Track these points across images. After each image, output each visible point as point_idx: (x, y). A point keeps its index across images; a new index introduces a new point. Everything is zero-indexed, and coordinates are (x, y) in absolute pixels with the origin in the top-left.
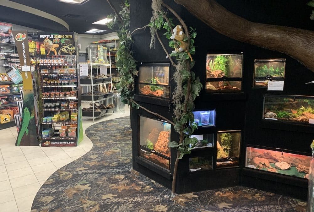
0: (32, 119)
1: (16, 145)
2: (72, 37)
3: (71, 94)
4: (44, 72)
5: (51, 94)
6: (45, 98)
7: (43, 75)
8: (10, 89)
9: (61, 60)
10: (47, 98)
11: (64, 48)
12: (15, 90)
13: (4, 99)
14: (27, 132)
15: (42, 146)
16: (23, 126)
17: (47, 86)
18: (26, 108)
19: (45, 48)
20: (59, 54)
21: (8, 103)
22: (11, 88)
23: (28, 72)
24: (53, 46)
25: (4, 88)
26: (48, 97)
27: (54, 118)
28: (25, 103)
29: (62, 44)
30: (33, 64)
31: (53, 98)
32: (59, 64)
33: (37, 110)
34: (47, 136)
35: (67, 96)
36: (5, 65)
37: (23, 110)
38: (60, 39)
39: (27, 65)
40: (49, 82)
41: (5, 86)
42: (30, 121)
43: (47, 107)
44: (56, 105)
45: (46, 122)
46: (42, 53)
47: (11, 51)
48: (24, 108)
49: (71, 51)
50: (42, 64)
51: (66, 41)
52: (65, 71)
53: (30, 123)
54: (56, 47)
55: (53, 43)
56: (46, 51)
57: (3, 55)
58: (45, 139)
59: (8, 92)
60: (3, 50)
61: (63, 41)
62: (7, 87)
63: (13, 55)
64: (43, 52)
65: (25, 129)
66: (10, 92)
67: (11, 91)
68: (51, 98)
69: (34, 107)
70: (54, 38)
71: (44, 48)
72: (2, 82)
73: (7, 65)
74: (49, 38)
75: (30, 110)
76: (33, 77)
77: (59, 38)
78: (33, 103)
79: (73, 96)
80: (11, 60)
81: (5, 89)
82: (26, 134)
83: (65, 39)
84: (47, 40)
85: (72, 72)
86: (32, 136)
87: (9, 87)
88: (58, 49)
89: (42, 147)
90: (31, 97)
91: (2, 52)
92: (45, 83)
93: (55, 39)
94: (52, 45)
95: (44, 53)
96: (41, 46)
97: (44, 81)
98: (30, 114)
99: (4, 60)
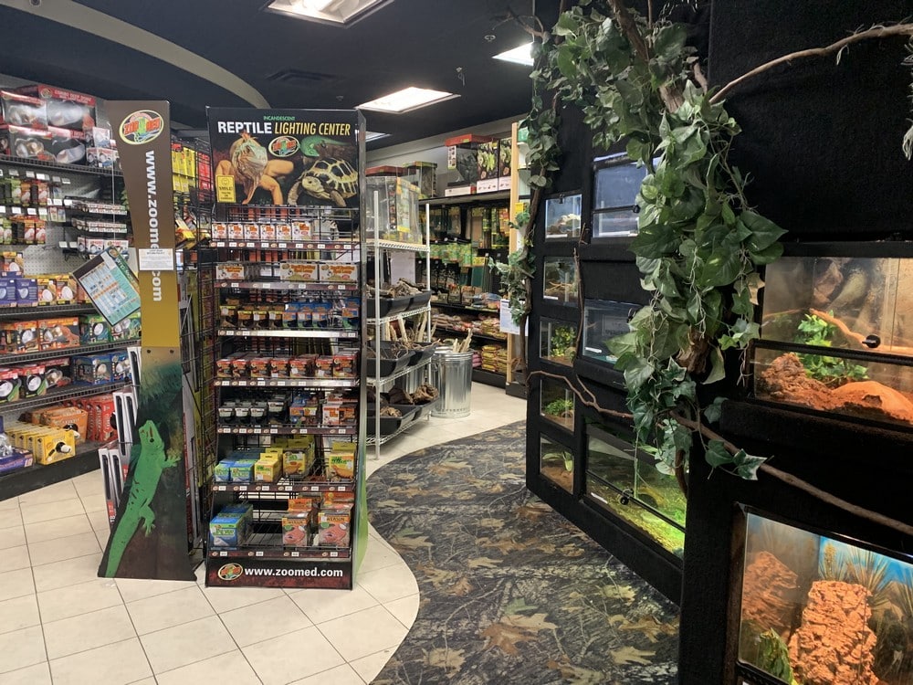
0: (172, 468)
1: (102, 574)
2: (347, 130)
3: (333, 365)
4: (229, 275)
5: (253, 365)
6: (226, 383)
7: (224, 285)
8: (81, 334)
9: (302, 227)
10: (234, 384)
11: (311, 174)
12: (96, 337)
13: (58, 367)
14: (148, 523)
15: (208, 584)
16: (131, 499)
17: (238, 333)
18: (150, 424)
19: (236, 176)
20: (292, 201)
21: (71, 384)
22: (82, 330)
23: (162, 271)
24: (268, 167)
25: (58, 329)
26: (238, 379)
27: (262, 468)
28: (146, 401)
29: (305, 159)
30: (187, 240)
31: (262, 383)
32: (291, 244)
33: (190, 432)
34: (232, 543)
35: (320, 373)
36: (63, 245)
37: (135, 429)
38: (301, 137)
39: (162, 245)
40: (243, 314)
41: (61, 321)
42: (164, 477)
43: (232, 420)
44: (272, 409)
45: (229, 482)
46: (221, 197)
47: (90, 195)
48: (141, 422)
49: (340, 191)
50: (222, 240)
51: (321, 149)
52: (315, 271)
53: (160, 483)
54: (278, 171)
55: (271, 157)
56: (240, 189)
57: (58, 207)
58: (223, 554)
59: (74, 342)
60: (58, 189)
61: (310, 149)
62: (68, 326)
63: (94, 208)
64: (226, 193)
65: (140, 510)
66: (81, 343)
67: (84, 339)
68: (253, 384)
69: (182, 416)
70: (274, 136)
71: (230, 174)
72: (53, 309)
73: (73, 245)
74: (257, 135)
75: (165, 432)
76: (182, 293)
77: (295, 136)
78: (178, 402)
79: (342, 374)
80: (86, 226)
81: (61, 334)
82: (144, 532)
83: (318, 141)
84: (247, 144)
85: (341, 275)
86: (165, 540)
87: (76, 323)
88: (287, 182)
89: (210, 588)
90: (170, 378)
91: (58, 197)
92: (227, 318)
93: (280, 139)
94: (264, 162)
95: (232, 198)
96: (219, 170)
97: (225, 311)
98: (165, 450)
99: (64, 225)
